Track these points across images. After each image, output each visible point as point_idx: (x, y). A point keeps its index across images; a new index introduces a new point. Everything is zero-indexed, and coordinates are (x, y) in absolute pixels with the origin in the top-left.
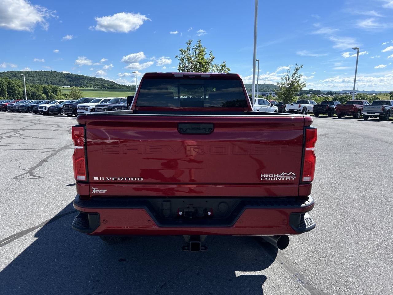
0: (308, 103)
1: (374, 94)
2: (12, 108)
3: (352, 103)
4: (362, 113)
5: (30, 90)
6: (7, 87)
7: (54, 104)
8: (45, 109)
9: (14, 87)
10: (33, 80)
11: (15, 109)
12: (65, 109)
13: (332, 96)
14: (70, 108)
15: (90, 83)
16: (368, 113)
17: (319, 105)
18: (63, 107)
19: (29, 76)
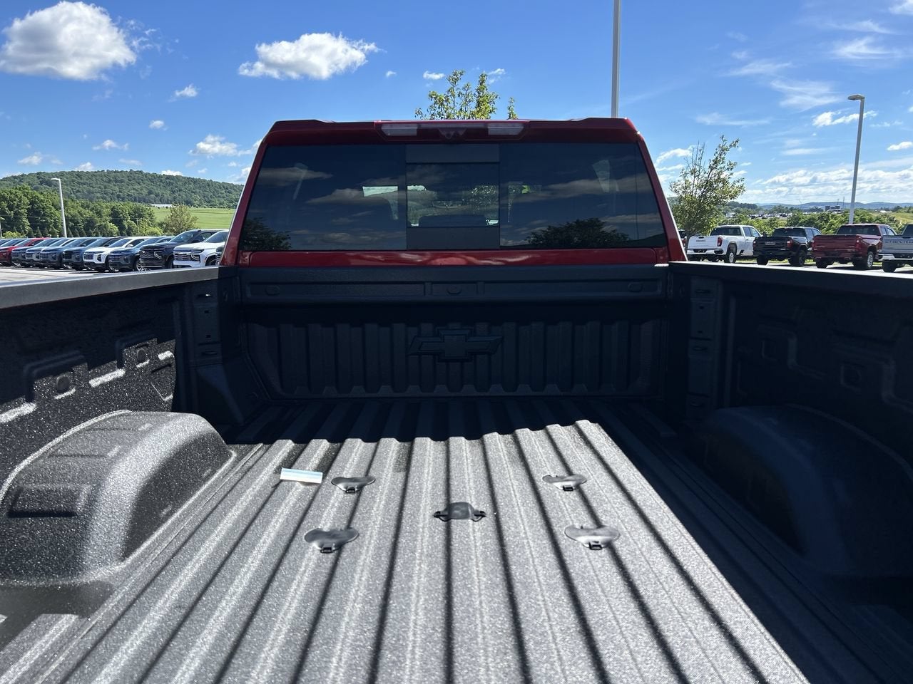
0: (740, 234)
1: (882, 209)
2: (24, 257)
3: (851, 230)
4: (881, 257)
5: (82, 215)
6: (28, 209)
7: (121, 245)
8: (99, 259)
9: (43, 208)
10: (89, 192)
11: (28, 261)
12: (145, 259)
13: (784, 216)
14: (156, 255)
15: (219, 197)
16: (896, 255)
17: (765, 238)
18: (140, 252)
19: (79, 183)
